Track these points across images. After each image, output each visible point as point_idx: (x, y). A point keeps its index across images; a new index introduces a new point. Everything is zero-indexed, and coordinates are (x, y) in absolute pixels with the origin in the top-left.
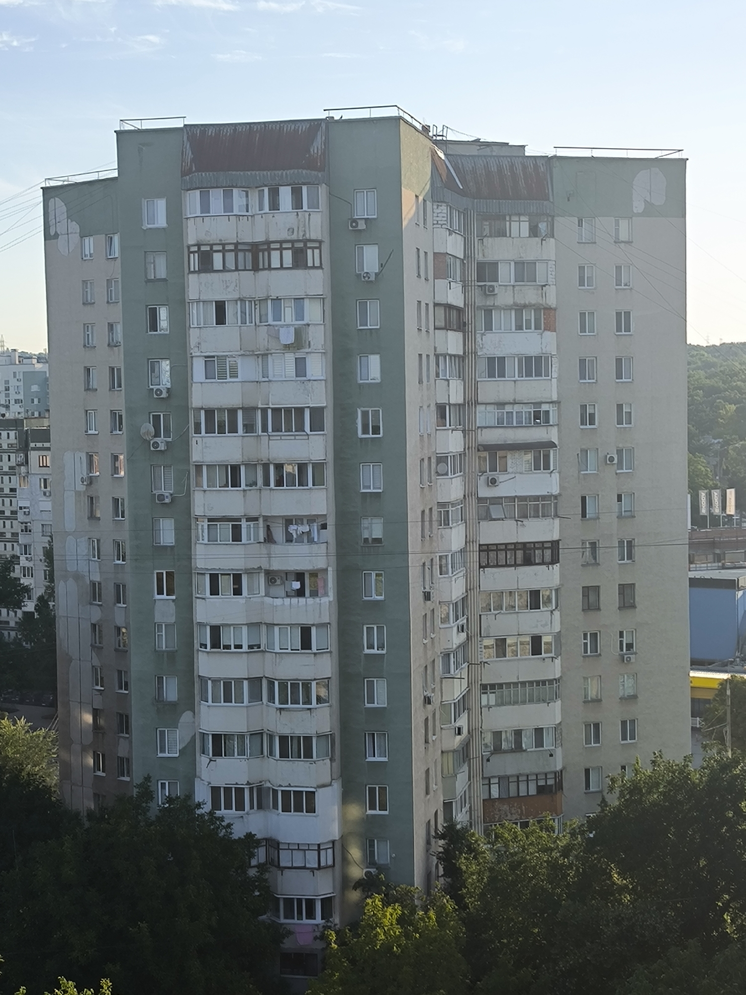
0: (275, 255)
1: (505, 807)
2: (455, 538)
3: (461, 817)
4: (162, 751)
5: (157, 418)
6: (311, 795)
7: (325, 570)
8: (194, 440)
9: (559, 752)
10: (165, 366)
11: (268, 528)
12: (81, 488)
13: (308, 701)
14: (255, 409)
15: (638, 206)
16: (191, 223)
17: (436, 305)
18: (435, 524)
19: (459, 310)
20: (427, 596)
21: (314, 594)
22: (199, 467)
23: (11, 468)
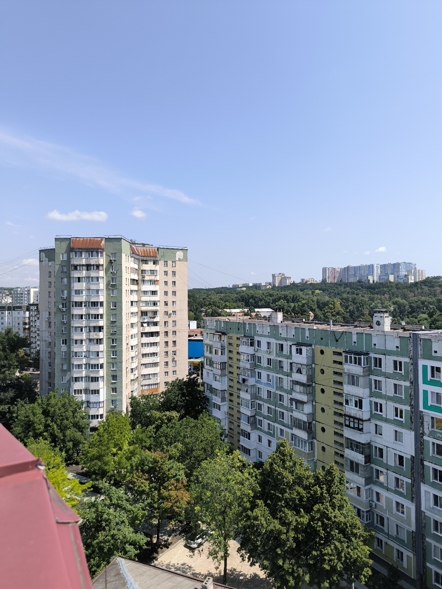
0: (92, 267)
1: (146, 392)
2: (135, 331)
3: (135, 394)
4: (63, 381)
5: (63, 304)
6: (98, 391)
7: (103, 339)
8: (72, 310)
9: (159, 378)
10: (66, 292)
11: (90, 329)
12: (47, 320)
13: (98, 369)
14: (87, 302)
15: (177, 259)
16: (72, 259)
17: (131, 279)
18: (130, 328)
19: (137, 281)
20: (127, 344)
21: (100, 344)
22: (73, 315)
23: (35, 315)
